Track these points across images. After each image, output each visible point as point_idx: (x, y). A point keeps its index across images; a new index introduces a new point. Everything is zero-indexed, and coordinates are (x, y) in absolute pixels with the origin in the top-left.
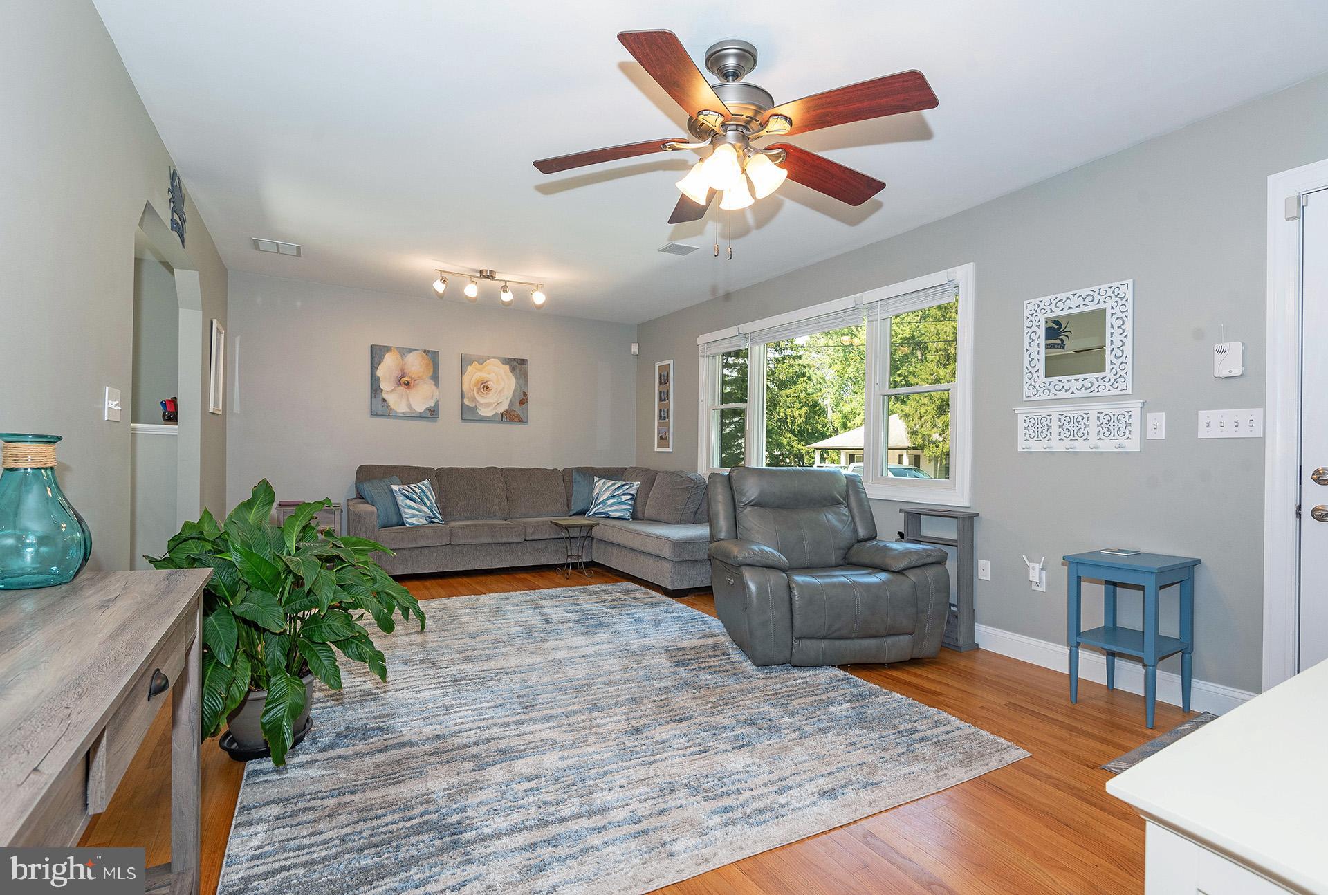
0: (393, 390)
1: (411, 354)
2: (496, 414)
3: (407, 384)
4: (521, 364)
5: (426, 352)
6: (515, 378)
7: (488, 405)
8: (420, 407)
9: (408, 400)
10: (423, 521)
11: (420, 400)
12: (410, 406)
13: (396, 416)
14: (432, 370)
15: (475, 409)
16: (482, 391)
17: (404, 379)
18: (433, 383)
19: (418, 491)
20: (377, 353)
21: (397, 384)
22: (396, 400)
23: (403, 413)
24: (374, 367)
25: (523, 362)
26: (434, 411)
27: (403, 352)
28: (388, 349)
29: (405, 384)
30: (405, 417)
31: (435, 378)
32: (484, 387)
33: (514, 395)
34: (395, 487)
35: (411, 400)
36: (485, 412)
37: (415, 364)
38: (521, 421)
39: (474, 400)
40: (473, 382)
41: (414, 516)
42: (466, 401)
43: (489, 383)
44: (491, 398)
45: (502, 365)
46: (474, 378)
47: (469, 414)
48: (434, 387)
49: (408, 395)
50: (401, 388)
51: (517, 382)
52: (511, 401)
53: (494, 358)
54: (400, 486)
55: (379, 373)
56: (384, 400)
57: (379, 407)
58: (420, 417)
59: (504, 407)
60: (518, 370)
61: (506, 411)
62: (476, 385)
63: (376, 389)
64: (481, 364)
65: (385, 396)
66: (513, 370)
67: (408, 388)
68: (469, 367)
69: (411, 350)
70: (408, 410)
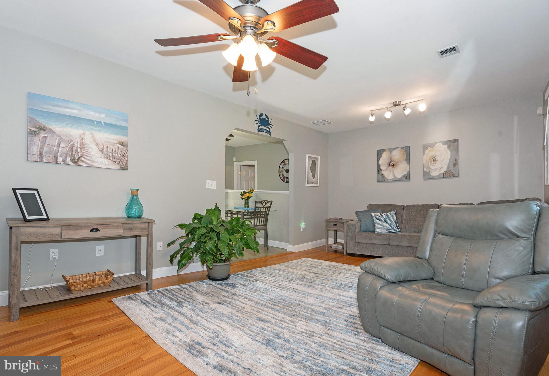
0: (386, 169)
1: (395, 150)
2: (440, 174)
3: (393, 165)
4: (454, 143)
5: (403, 148)
6: (451, 151)
7: (436, 170)
8: (399, 176)
9: (393, 173)
10: (385, 231)
11: (400, 172)
12: (394, 176)
13: (388, 181)
14: (406, 156)
15: (430, 172)
16: (433, 162)
17: (391, 163)
18: (406, 162)
19: (384, 216)
20: (380, 153)
21: (388, 166)
22: (388, 174)
23: (391, 179)
24: (378, 160)
25: (455, 141)
26: (407, 177)
27: (391, 150)
28: (384, 150)
29: (392, 166)
30: (392, 181)
31: (408, 160)
32: (434, 160)
33: (450, 161)
34: (373, 214)
35: (395, 173)
36: (434, 174)
37: (397, 155)
38: (454, 176)
39: (429, 168)
40: (428, 158)
41: (379, 228)
42: (425, 169)
43: (436, 157)
44: (438, 165)
45: (443, 146)
46: (429, 156)
47: (427, 176)
48: (407, 165)
49: (393, 171)
50: (390, 168)
51: (451, 154)
52: (448, 165)
53: (439, 142)
54: (376, 214)
55: (380, 162)
56: (382, 174)
57: (381, 178)
58: (400, 180)
59: (445, 169)
60: (452, 147)
61: (446, 172)
62: (430, 160)
63: (379, 170)
64: (431, 148)
65: (383, 172)
66: (449, 147)
67: (393, 167)
68: (426, 150)
69: (395, 149)
70: (393, 178)
